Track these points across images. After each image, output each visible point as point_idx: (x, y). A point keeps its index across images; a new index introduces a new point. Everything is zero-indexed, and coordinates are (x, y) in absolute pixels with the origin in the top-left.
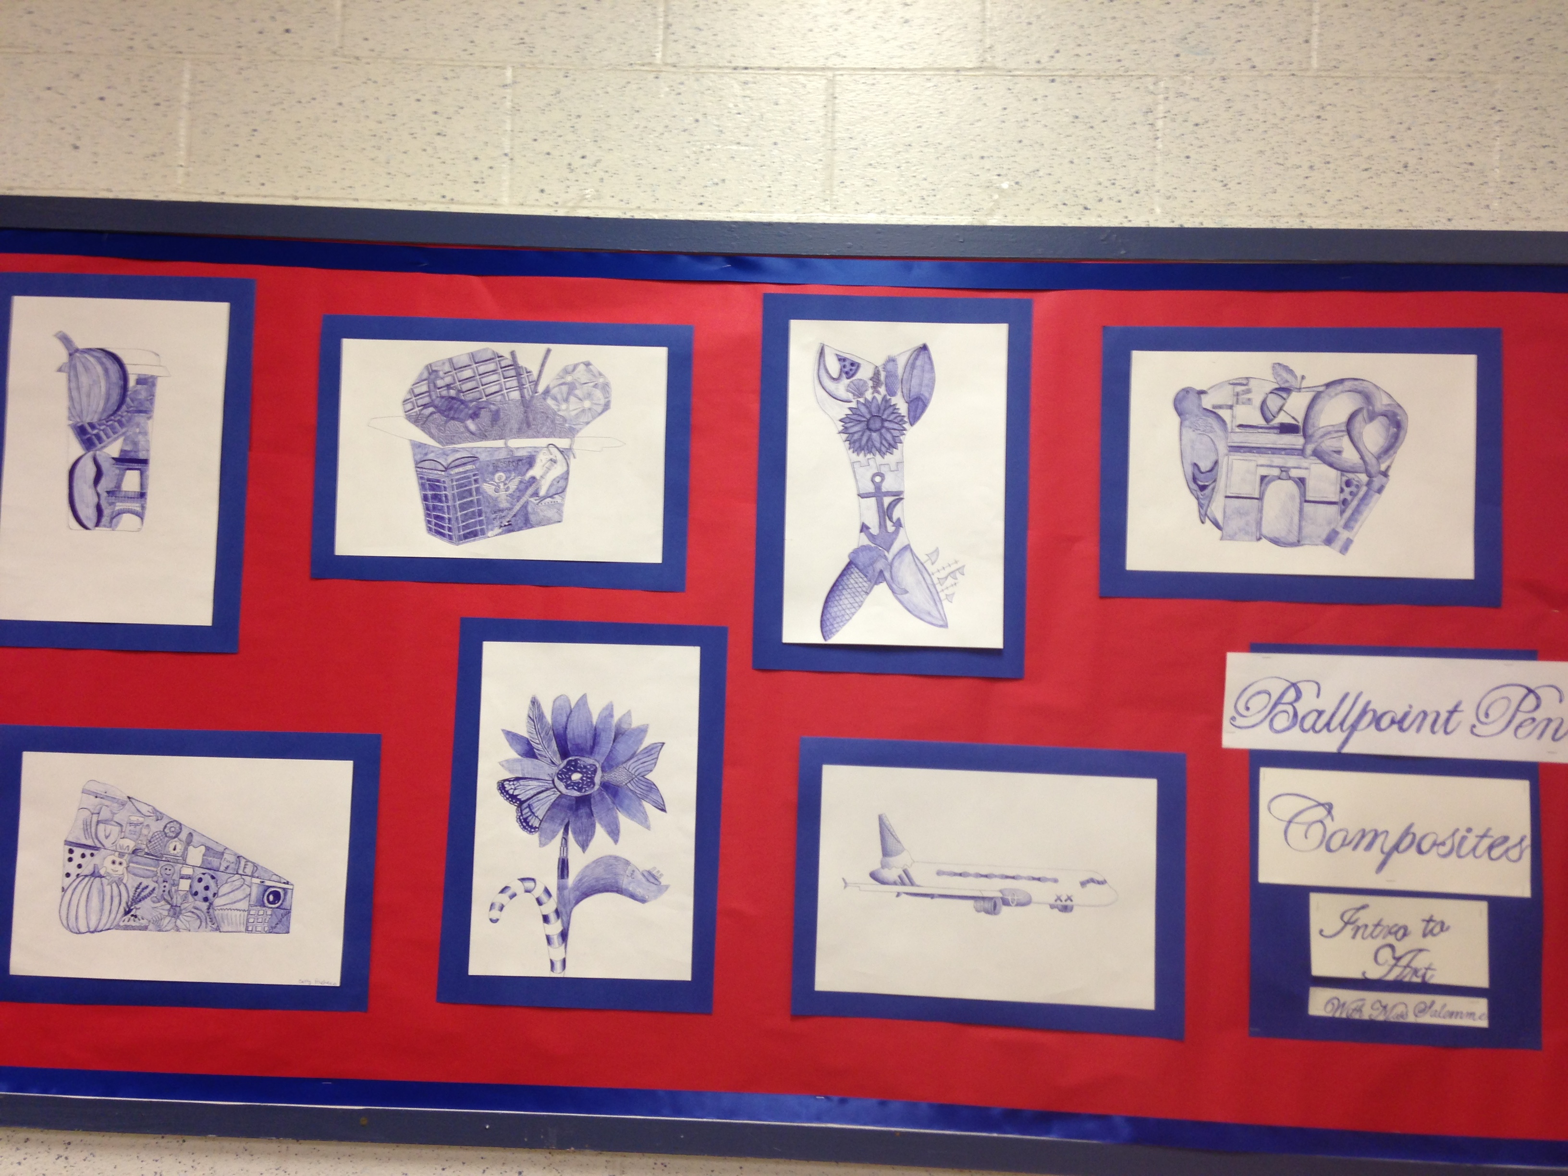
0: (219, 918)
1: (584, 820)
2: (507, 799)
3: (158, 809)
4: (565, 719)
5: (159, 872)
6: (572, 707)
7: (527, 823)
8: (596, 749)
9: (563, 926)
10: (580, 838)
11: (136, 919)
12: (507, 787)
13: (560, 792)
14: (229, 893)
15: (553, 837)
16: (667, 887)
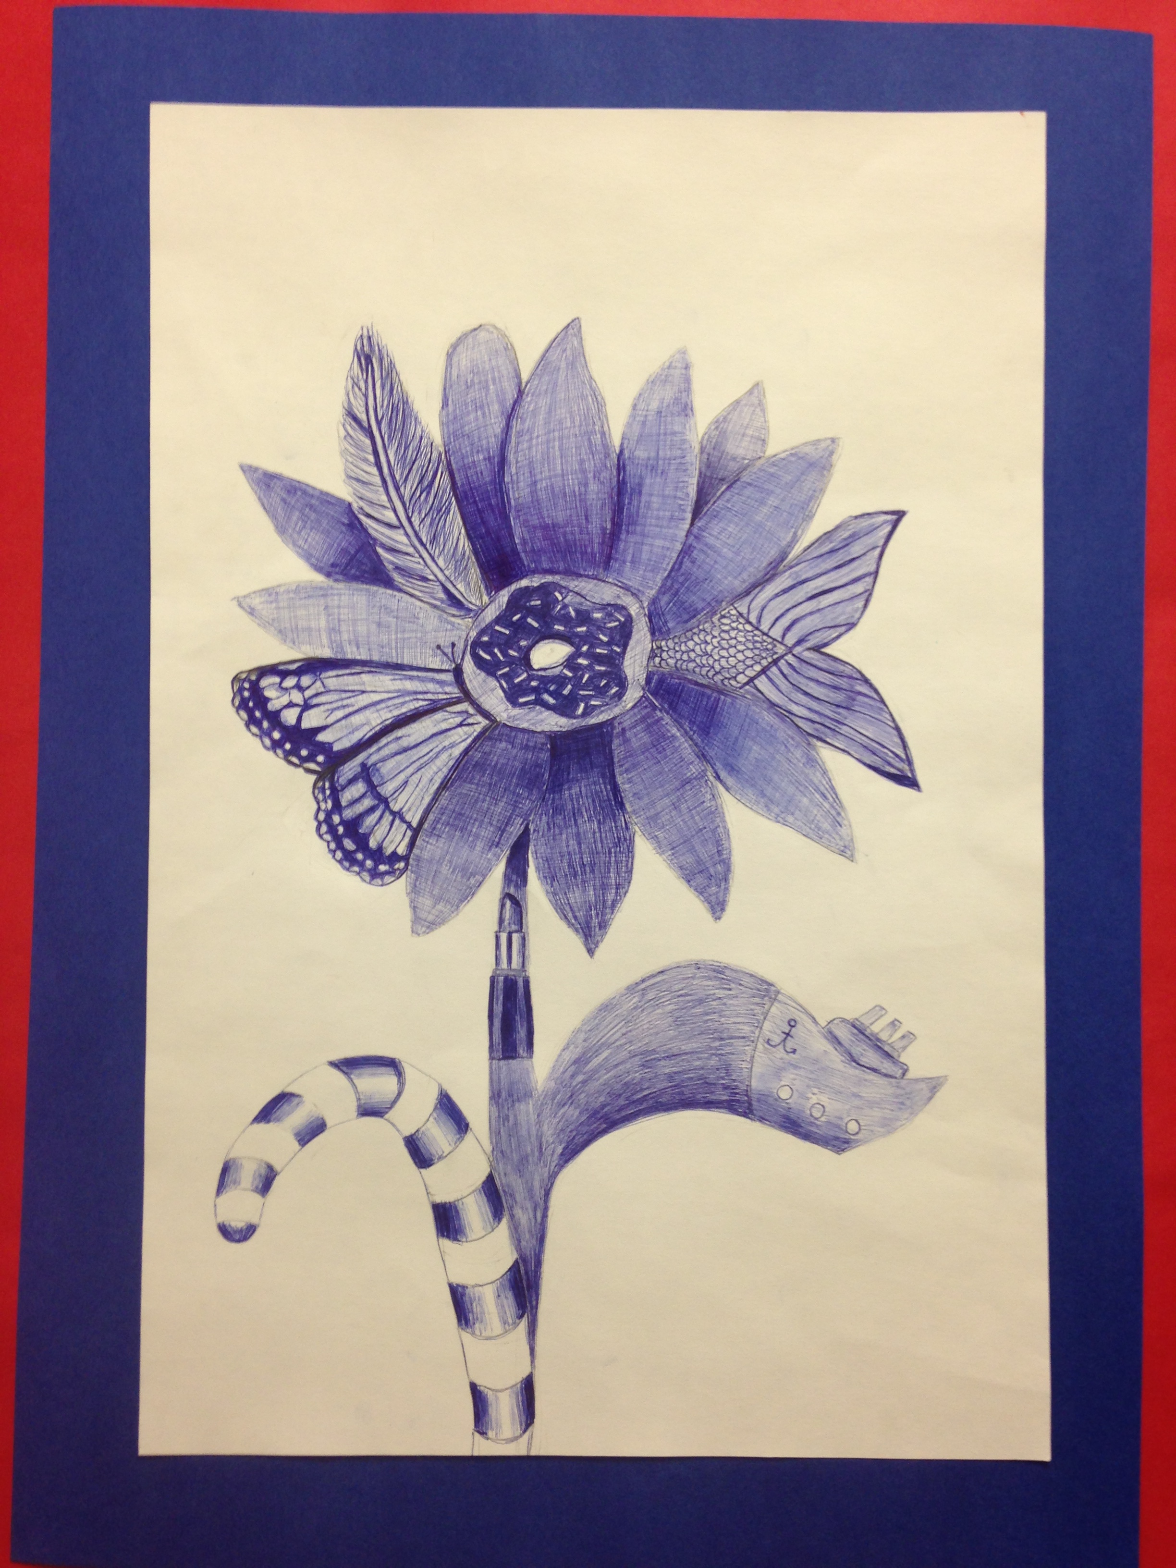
1: (588, 827)
2: (276, 745)
4: (496, 426)
6: (525, 377)
7: (362, 842)
8: (627, 544)
9: (518, 1247)
10: (575, 897)
12: (276, 699)
13: (486, 714)
15: (468, 894)
16: (934, 1085)
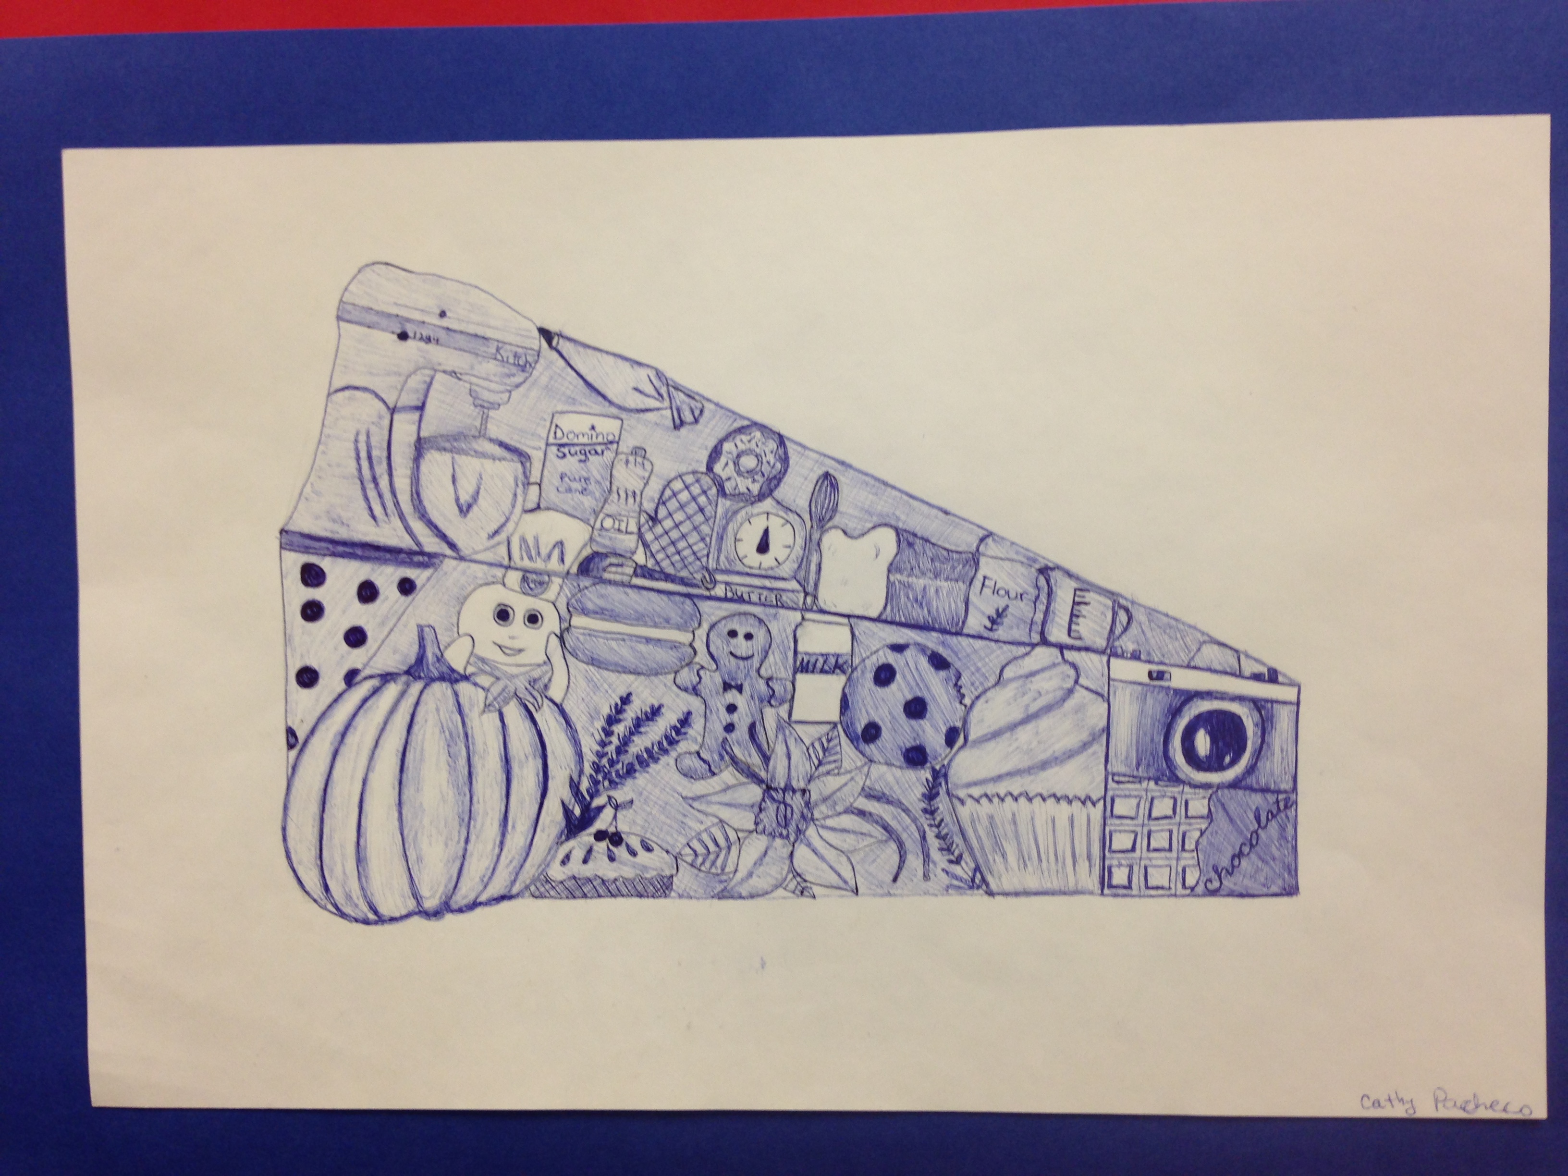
0: (979, 835)
3: (673, 374)
5: (700, 645)
11: (621, 852)
14: (1013, 727)
